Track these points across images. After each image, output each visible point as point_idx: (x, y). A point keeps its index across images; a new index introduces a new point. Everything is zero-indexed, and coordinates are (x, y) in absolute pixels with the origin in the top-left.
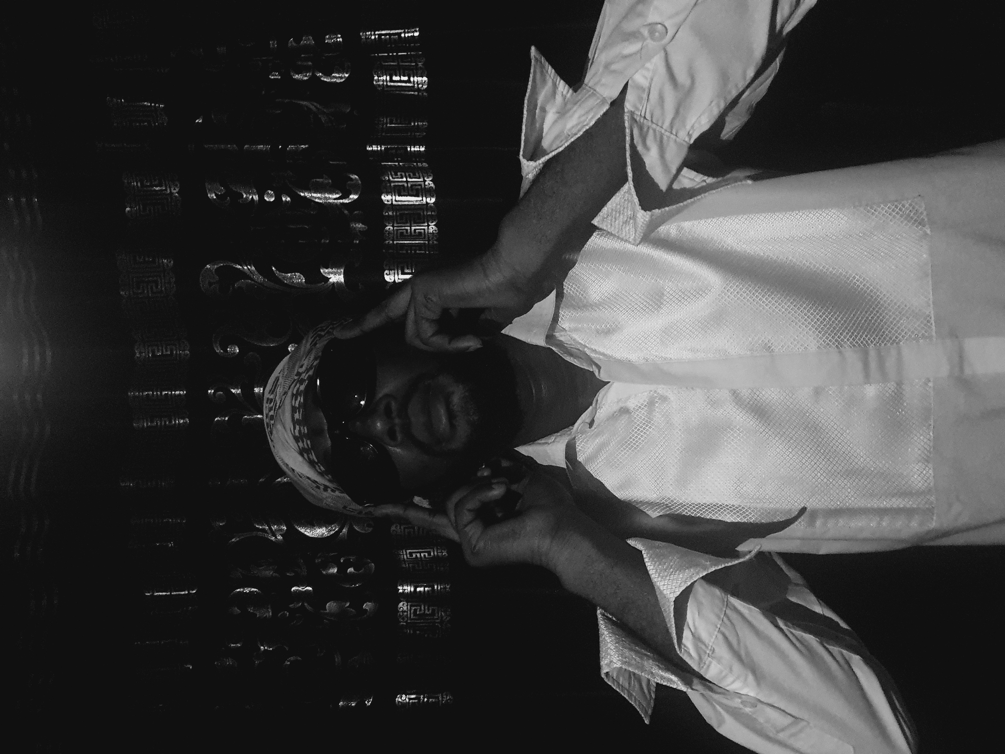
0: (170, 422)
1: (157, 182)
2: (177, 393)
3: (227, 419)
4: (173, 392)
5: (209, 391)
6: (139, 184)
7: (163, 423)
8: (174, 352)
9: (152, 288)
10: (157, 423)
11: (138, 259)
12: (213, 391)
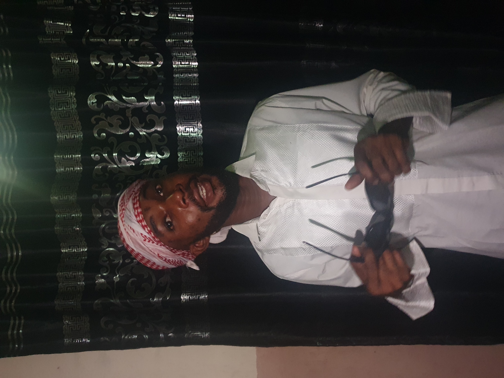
0: (74, 169)
1: (67, 59)
2: (77, 156)
3: (100, 167)
4: (75, 156)
5: (92, 155)
6: (59, 59)
7: (70, 170)
8: (76, 137)
9: (65, 105)
10: (67, 169)
11: (59, 92)
12: (94, 155)
